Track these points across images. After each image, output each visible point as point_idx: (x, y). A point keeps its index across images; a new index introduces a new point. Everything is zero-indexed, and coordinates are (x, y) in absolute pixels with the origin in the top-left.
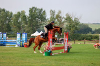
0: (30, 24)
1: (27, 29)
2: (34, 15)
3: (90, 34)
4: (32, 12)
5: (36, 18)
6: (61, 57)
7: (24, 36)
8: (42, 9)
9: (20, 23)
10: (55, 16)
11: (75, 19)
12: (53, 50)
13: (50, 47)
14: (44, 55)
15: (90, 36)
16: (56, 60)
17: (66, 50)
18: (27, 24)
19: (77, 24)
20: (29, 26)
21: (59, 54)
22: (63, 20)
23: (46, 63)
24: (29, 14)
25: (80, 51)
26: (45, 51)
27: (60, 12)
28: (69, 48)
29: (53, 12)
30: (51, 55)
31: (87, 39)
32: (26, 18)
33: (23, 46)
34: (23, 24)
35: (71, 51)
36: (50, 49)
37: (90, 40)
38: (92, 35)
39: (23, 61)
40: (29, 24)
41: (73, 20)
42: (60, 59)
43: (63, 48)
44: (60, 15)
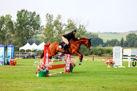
0: (19, 33)
1: (14, 41)
2: (24, 21)
3: (100, 47)
4: (21, 16)
5: (26, 24)
6: (62, 79)
7: (10, 50)
8: (34, 13)
9: (4, 32)
10: (53, 23)
11: (80, 27)
12: (50, 68)
13: (46, 65)
14: (38, 75)
15: (100, 49)
16: (53, 83)
17: (68, 68)
18: (14, 33)
19: (83, 33)
20: (16, 36)
21: (59, 75)
22: (64, 28)
23: (40, 88)
24: (17, 20)
25: (86, 70)
26: (39, 70)
27: (59, 17)
28: (72, 66)
29: (49, 17)
30: (48, 76)
31: (96, 54)
32: (12, 25)
33: (8, 64)
34: (9, 33)
35: (74, 70)
36: (45, 67)
37: (100, 55)
38: (104, 48)
39: (8, 85)
40: (16, 33)
41: (78, 28)
42: (60, 81)
43: (63, 66)
44: (60, 21)
